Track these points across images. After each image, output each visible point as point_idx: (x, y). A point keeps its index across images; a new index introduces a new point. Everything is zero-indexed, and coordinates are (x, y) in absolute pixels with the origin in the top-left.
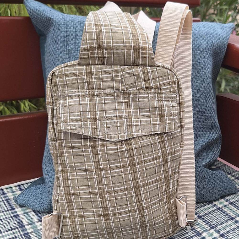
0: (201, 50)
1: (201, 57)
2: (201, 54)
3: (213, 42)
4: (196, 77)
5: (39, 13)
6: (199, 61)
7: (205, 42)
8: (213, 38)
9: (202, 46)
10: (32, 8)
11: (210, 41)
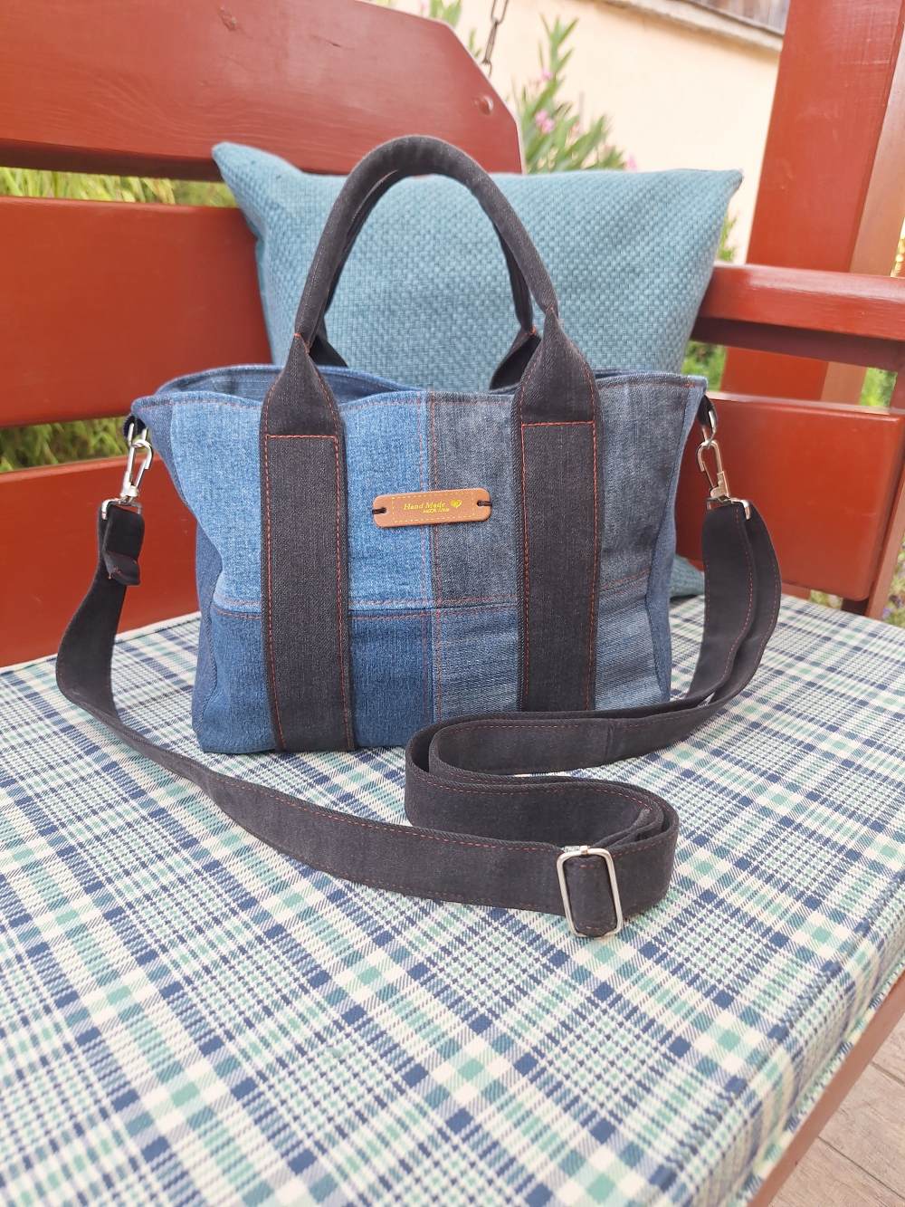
0: (638, 270)
1: (637, 287)
2: (637, 281)
3: (672, 244)
4: (626, 337)
5: (252, 184)
6: (631, 298)
7: (647, 249)
8: (671, 234)
9: (638, 259)
10: (236, 170)
11: (662, 244)
